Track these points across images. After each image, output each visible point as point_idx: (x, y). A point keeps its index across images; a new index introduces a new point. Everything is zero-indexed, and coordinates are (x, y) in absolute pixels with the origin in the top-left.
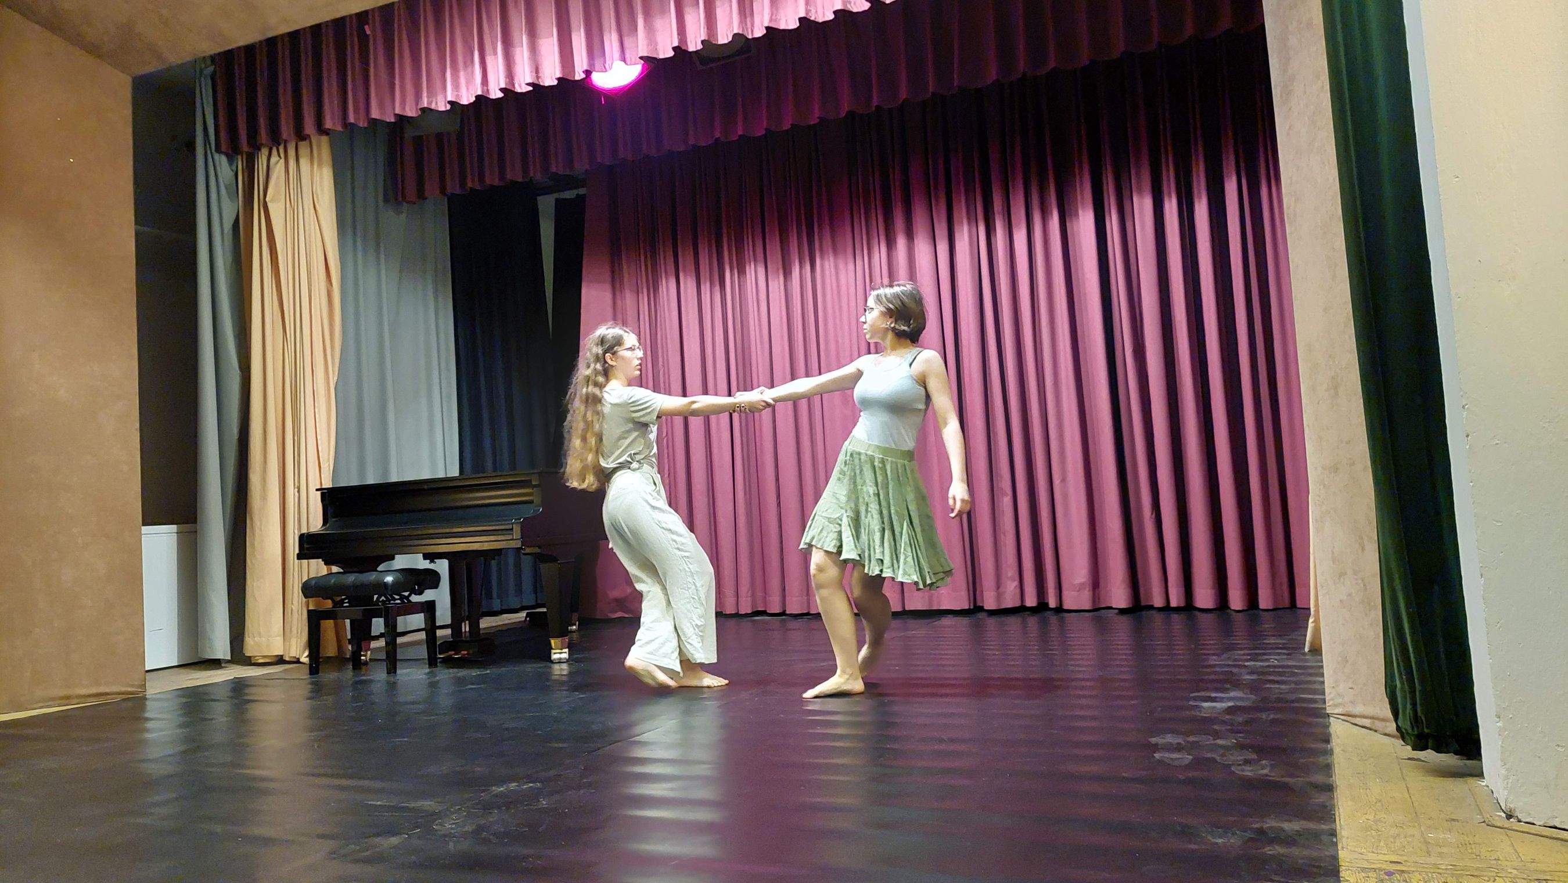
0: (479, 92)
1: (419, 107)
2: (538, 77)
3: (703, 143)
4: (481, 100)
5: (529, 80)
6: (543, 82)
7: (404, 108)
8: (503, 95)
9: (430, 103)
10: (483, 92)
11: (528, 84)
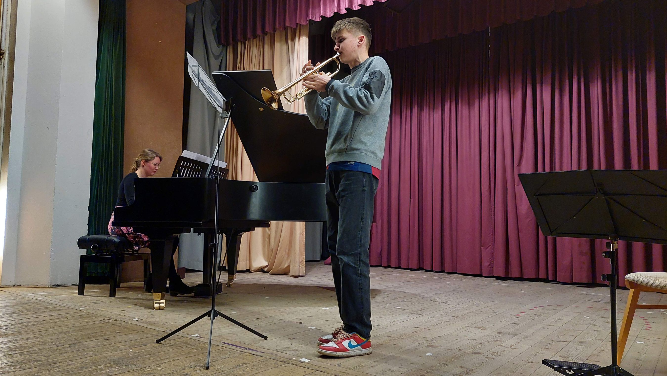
4: (336, 14)
6: (367, 5)
7: (300, 21)
8: (346, 12)
9: (312, 17)
10: (337, 10)
11: (359, 5)
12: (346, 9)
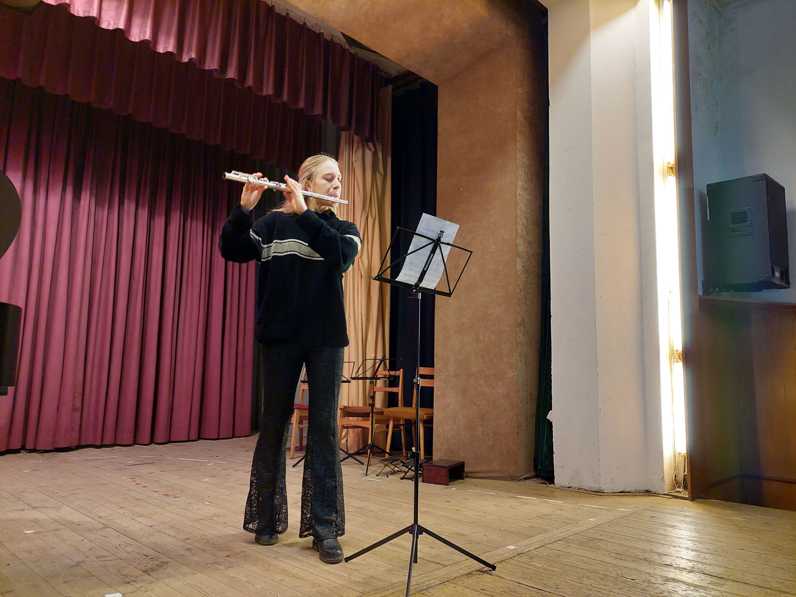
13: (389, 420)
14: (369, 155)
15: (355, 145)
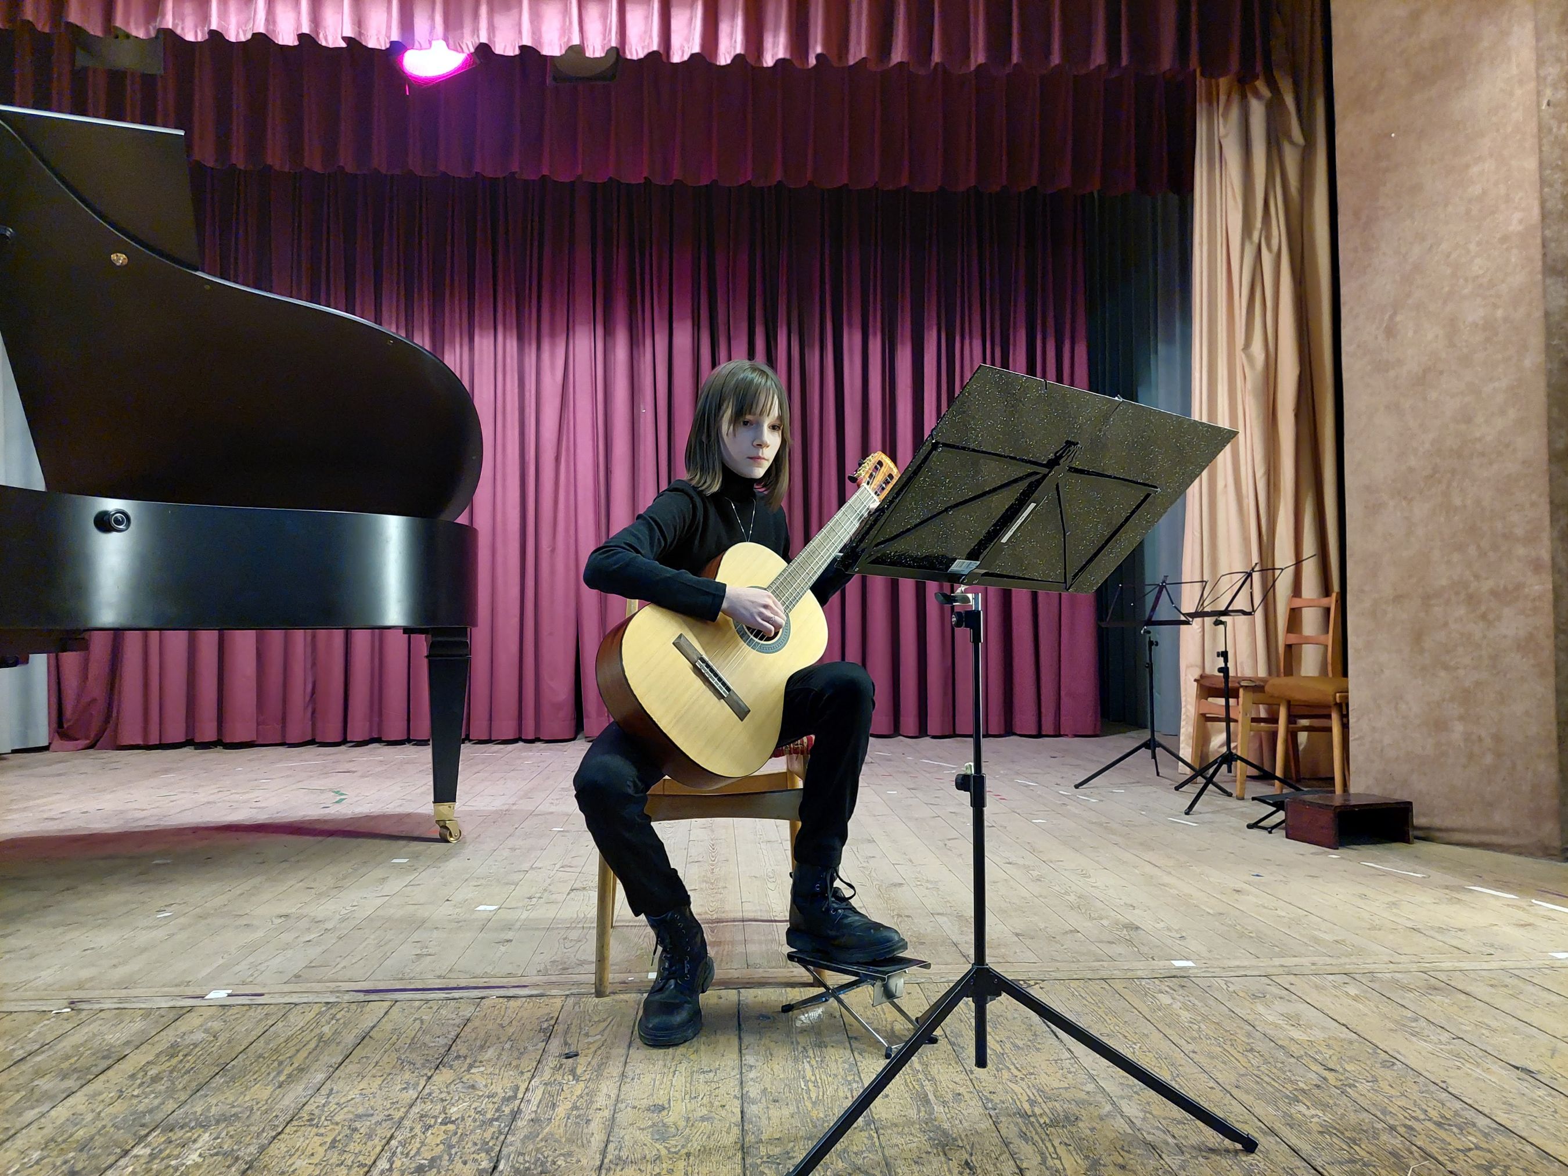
0: (262, 30)
1: (157, 24)
2: (360, 34)
3: (489, 173)
4: (261, 41)
5: (349, 33)
6: (366, 42)
7: (128, 23)
8: (296, 43)
9: (175, 25)
10: (267, 30)
11: (344, 39)
12: (301, 37)
13: (1279, 705)
14: (1257, 110)
15: (1223, 98)
